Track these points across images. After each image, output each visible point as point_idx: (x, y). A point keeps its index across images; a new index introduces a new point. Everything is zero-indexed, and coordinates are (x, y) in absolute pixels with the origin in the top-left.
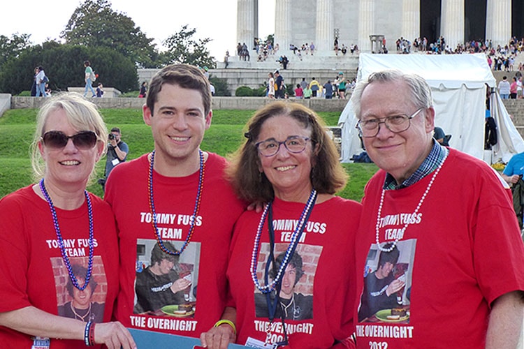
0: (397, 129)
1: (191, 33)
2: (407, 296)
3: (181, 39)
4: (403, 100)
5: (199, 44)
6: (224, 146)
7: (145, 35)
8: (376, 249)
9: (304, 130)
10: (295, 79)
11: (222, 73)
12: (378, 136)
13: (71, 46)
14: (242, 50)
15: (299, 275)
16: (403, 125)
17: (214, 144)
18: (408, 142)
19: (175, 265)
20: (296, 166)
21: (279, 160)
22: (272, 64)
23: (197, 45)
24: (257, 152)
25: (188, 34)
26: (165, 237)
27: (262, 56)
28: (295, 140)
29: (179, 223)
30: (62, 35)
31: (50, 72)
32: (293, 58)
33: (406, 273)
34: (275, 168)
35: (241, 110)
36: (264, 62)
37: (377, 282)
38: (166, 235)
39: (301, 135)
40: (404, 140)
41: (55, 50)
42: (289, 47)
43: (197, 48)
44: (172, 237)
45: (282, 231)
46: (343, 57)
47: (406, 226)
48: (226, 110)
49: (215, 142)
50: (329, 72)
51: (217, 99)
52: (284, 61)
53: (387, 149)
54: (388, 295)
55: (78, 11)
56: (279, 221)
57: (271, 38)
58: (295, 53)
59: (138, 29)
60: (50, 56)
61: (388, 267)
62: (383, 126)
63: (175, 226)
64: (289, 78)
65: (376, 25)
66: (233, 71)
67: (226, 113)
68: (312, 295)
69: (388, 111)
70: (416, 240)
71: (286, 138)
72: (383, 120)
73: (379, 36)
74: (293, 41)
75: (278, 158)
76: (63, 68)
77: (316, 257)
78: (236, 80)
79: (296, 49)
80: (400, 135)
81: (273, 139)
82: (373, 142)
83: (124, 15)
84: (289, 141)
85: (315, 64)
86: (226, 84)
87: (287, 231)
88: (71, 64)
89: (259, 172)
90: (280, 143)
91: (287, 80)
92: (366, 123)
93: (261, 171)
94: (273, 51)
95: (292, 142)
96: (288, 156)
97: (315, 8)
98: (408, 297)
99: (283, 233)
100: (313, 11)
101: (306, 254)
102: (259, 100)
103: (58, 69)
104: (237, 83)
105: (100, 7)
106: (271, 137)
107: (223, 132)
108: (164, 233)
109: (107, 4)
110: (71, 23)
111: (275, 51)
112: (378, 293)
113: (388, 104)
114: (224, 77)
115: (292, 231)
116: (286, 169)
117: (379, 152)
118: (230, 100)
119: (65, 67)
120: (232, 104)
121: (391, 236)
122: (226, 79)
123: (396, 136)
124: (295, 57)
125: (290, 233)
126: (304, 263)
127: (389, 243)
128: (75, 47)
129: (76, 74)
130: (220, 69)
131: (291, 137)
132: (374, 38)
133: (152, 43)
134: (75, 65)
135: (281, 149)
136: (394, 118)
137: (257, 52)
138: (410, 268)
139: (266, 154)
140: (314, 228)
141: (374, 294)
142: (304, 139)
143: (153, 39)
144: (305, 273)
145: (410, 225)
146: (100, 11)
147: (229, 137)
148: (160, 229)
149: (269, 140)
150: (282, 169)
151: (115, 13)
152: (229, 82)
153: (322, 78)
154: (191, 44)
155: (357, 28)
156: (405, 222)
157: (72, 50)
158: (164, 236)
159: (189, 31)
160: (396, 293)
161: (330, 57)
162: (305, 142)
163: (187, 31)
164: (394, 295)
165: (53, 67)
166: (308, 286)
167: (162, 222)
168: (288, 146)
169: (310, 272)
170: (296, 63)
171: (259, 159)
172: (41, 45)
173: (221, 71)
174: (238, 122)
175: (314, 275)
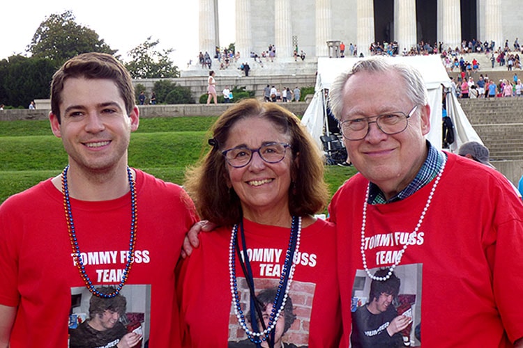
0: (391, 130)
1: (155, 44)
2: (415, 334)
3: (145, 50)
4: (398, 95)
5: (163, 53)
6: (189, 153)
7: (109, 47)
8: (364, 276)
9: (282, 135)
10: (257, 85)
11: (186, 81)
12: (367, 139)
13: (36, 60)
14: (204, 60)
15: (290, 321)
16: (397, 126)
17: (179, 151)
18: (404, 147)
19: (121, 316)
20: (273, 179)
21: (252, 172)
22: (234, 71)
23: (160, 55)
24: (224, 163)
25: (151, 45)
26: (107, 281)
27: (224, 64)
28: (270, 147)
29: (123, 261)
30: (27, 49)
31: (16, 85)
32: (254, 65)
33: (414, 307)
34: (248, 182)
35: (205, 116)
36: (226, 70)
37: (370, 318)
38: (108, 278)
39: (278, 141)
40: (398, 144)
41: (21, 63)
42: (251, 55)
43: (161, 58)
44: (115, 281)
45: (259, 263)
46: (302, 63)
47: (405, 247)
48: (190, 116)
49: (180, 149)
50: (289, 77)
51: (180, 107)
52: (246, 68)
53: (378, 155)
54: (391, 334)
55: (43, 25)
56: (256, 250)
57: (232, 47)
58: (255, 60)
59: (102, 41)
60: (15, 69)
61: (385, 300)
62: (374, 127)
63: (118, 266)
64: (251, 85)
65: (333, 31)
66: (196, 79)
67: (191, 120)
68: (307, 345)
69: (381, 109)
70: (422, 264)
71: (260, 144)
72: (374, 120)
73: (336, 42)
74: (253, 50)
75: (250, 169)
76: (30, 81)
77: (309, 297)
78: (200, 88)
79: (256, 56)
80: (394, 138)
81: (244, 146)
82: (359, 146)
83: (88, 28)
84: (264, 148)
85: (275, 71)
86: (190, 92)
87: (267, 263)
88: (37, 77)
89: (228, 188)
90: (253, 151)
91: (249, 86)
92: (351, 123)
93: (230, 187)
94: (234, 59)
95: (268, 150)
96: (263, 167)
97: (274, 17)
98: (418, 337)
99: (262, 266)
100: (272, 18)
101: (296, 293)
102: (222, 106)
103: (24, 82)
104: (200, 90)
105: (64, 21)
106: (242, 143)
107: (188, 138)
108: (106, 275)
109: (71, 17)
110: (36, 36)
111: (237, 59)
112: (375, 332)
113: (380, 100)
114: (188, 85)
115: (274, 263)
116: (260, 183)
117: (366, 158)
118: (194, 107)
119: (31, 80)
120: (196, 111)
121: (384, 260)
122: (190, 87)
123: (390, 138)
124: (256, 64)
125: (272, 265)
126: (294, 305)
127: (383, 268)
128: (41, 60)
129: (42, 86)
130: (183, 77)
131: (267, 143)
132: (331, 44)
133: (116, 54)
134: (40, 78)
135: (254, 158)
136: (386, 116)
137: (219, 60)
138: (418, 301)
139: (236, 166)
140: (301, 259)
141: (369, 334)
142: (282, 146)
143: (117, 50)
144: (297, 318)
145: (409, 246)
146: (64, 25)
147: (194, 143)
148: (99, 272)
149: (239, 147)
150: (256, 183)
151: (79, 27)
152: (193, 89)
153: (282, 84)
154: (154, 54)
155: (315, 34)
156: (401, 243)
157: (37, 64)
158: (105, 280)
159: (153, 42)
160: (400, 331)
161: (289, 64)
162: (284, 149)
163: (151, 42)
164: (399, 335)
165: (19, 80)
166: (303, 335)
167: (101, 263)
168: (262, 155)
169: (303, 316)
170: (257, 70)
171: (227, 172)
172: (7, 59)
173: (184, 79)
174: (203, 129)
175: (309, 320)
